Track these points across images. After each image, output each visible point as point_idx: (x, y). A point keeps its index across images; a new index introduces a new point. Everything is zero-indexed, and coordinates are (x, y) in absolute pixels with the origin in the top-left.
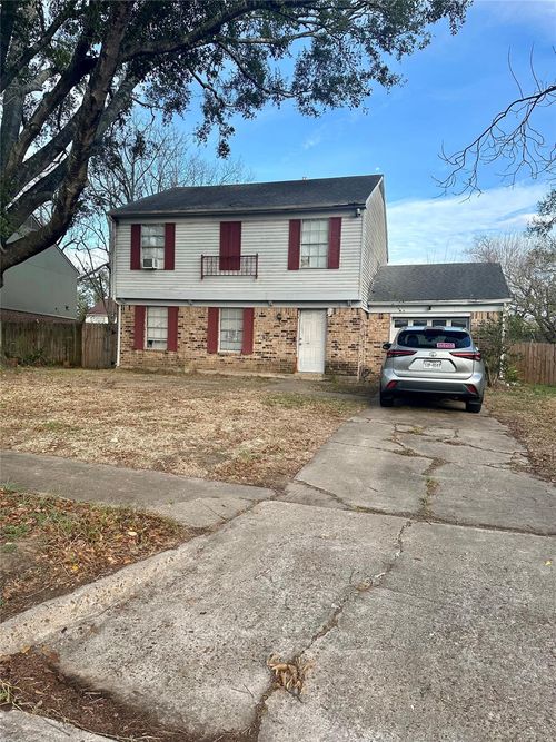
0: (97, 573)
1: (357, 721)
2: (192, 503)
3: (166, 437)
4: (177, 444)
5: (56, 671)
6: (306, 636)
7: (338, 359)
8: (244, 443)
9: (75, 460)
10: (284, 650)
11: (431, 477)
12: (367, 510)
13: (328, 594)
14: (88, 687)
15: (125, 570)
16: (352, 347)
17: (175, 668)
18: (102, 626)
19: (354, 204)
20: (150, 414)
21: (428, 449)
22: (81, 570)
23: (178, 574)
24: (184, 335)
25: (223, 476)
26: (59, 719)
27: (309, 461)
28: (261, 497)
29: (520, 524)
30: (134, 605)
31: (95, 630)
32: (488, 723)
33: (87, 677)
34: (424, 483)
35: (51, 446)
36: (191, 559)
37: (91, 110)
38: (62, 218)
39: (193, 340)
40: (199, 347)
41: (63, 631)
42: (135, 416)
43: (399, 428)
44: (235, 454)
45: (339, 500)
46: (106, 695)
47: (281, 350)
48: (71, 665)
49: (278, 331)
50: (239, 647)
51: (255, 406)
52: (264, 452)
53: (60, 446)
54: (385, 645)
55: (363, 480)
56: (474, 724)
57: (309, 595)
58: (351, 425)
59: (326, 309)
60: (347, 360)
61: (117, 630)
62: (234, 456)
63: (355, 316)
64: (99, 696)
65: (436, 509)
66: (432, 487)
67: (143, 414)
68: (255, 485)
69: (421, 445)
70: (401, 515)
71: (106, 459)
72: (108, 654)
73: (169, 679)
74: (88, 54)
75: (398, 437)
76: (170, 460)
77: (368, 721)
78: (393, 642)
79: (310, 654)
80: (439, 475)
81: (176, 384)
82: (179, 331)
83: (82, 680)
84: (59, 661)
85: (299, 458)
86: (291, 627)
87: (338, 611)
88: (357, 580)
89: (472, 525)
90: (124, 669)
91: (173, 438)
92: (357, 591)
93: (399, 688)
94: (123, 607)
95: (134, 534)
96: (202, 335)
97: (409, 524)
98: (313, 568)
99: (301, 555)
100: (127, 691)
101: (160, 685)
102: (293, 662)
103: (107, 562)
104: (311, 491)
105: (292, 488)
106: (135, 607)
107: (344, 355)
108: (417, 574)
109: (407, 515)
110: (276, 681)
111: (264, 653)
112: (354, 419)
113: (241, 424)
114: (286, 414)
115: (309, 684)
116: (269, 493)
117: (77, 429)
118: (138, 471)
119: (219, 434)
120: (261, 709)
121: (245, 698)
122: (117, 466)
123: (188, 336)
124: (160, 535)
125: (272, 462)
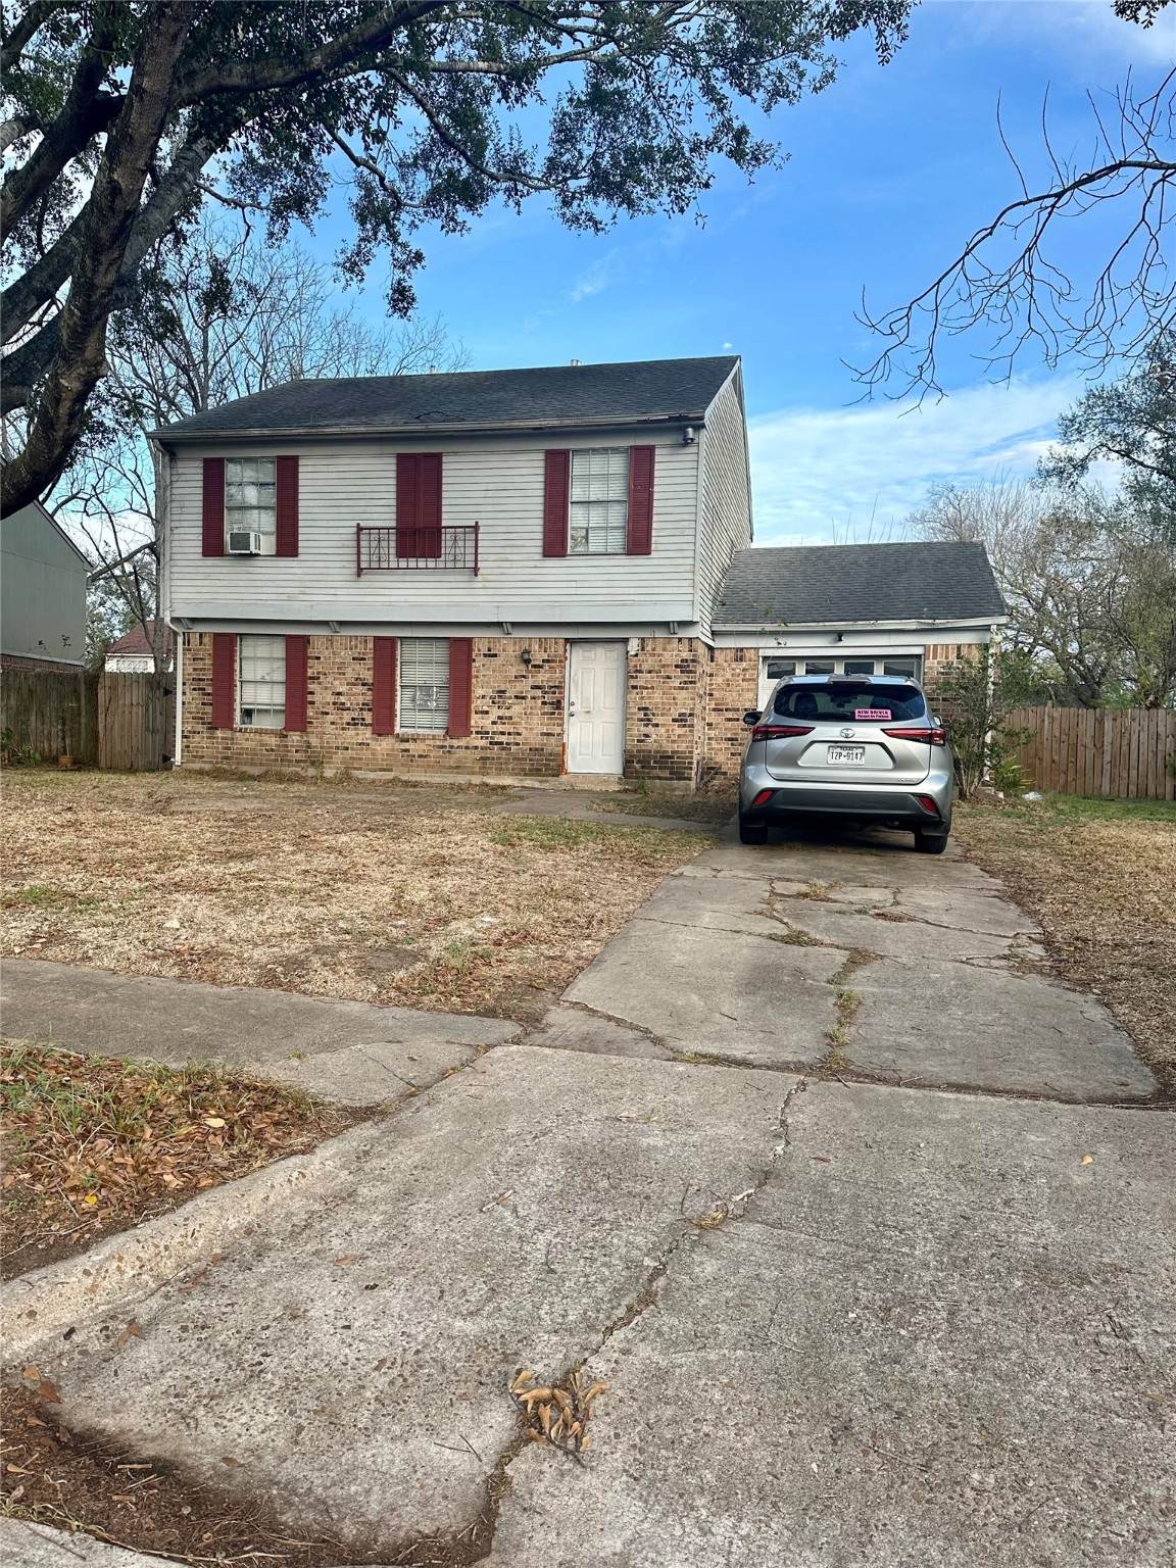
0: (139, 1209)
1: (700, 1502)
2: (344, 1055)
3: (285, 916)
4: (310, 930)
5: (51, 1421)
6: (592, 1328)
7: (651, 745)
8: (454, 925)
9: (86, 968)
10: (544, 1359)
11: (846, 988)
12: (716, 1060)
13: (636, 1238)
14: (124, 1453)
15: (200, 1201)
16: (681, 720)
17: (313, 1405)
18: (153, 1322)
19: (680, 418)
20: (250, 866)
21: (839, 930)
22: (104, 1203)
23: (316, 1207)
24: (320, 695)
25: (409, 995)
26: (61, 1525)
27: (593, 961)
28: (493, 1037)
29: (1029, 1081)
30: (222, 1274)
31: (138, 1331)
32: (970, 1494)
33: (122, 1432)
34: (832, 1000)
35: (34, 938)
36: (344, 1174)
37: (112, 208)
38: (50, 444)
39: (342, 707)
40: (354, 723)
41: (68, 1335)
42: (216, 871)
43: (780, 887)
44: (436, 948)
45: (657, 1041)
46: (163, 1468)
47: (531, 727)
48: (88, 1408)
49: (524, 686)
50: (448, 1355)
51: (478, 846)
52: (498, 943)
53: (53, 938)
54: (757, 1340)
55: (705, 998)
56: (941, 1498)
57: (595, 1240)
58: (679, 882)
59: (625, 641)
60: (669, 748)
61: (184, 1329)
62: (433, 954)
63: (686, 655)
64: (148, 1472)
65: (856, 1055)
66: (847, 1007)
67: (235, 867)
68: (478, 1013)
69: (824, 921)
70: (784, 1067)
71: (155, 965)
72: (166, 1381)
73: (300, 1429)
74: (104, 87)
75: (778, 906)
76: (295, 964)
77: (724, 1501)
78: (773, 1333)
79: (599, 1365)
80: (861, 983)
81: (303, 801)
82: (311, 687)
83: (111, 1439)
84: (59, 1401)
85: (571, 954)
86: (559, 1309)
87: (657, 1273)
88: (695, 1206)
89: (931, 1086)
90: (201, 1411)
91: (300, 916)
92: (695, 1231)
93: (785, 1428)
94: (197, 1280)
95: (218, 1123)
96: (362, 696)
97: (803, 1086)
98: (605, 1184)
99: (577, 1157)
100: (208, 1459)
101: (280, 1443)
102: (565, 1382)
103: (160, 1185)
104: (597, 1024)
105: (557, 1017)
106: (225, 1279)
107: (663, 737)
108: (820, 1190)
109: (799, 1067)
110: (529, 1425)
111: (503, 1367)
112: (687, 870)
113: (447, 885)
114: (543, 862)
115: (598, 1428)
116: (510, 1028)
117: (90, 901)
118: (226, 989)
119: (400, 905)
120: (497, 1483)
121: (462, 1463)
122: (179, 979)
123: (331, 699)
124: (277, 1124)
125: (515, 963)
